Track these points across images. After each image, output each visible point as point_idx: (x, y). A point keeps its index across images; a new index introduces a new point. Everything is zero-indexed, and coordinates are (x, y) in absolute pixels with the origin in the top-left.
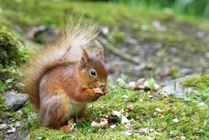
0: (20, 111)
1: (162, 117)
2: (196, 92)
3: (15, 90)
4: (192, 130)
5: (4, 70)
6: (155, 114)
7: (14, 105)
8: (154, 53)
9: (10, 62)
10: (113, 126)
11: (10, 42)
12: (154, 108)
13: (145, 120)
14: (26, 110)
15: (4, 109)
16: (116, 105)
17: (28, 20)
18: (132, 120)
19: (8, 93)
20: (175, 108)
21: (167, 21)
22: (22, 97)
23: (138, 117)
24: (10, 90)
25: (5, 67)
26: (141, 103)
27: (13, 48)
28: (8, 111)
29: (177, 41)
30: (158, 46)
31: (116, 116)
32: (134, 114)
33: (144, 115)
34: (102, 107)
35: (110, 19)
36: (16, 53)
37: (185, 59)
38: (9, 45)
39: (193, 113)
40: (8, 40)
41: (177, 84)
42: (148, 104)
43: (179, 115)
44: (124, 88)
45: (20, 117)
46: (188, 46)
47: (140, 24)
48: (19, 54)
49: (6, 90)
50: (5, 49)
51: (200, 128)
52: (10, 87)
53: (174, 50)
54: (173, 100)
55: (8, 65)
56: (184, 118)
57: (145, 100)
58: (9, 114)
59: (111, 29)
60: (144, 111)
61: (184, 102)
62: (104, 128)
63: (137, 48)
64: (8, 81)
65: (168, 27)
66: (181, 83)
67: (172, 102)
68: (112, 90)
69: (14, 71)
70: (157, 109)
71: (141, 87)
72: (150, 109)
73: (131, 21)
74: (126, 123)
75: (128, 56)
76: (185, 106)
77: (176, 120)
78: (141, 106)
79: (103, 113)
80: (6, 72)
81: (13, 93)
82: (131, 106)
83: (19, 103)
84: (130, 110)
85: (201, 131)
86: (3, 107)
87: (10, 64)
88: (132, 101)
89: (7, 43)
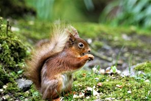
0: (27, 92)
1: (121, 90)
2: (144, 73)
3: (24, 78)
4: (140, 97)
5: (17, 65)
6: (116, 88)
7: (24, 88)
8: (122, 54)
9: (20, 60)
10: (88, 97)
11: (20, 46)
12: (116, 85)
13: (110, 93)
14: (32, 90)
15: (17, 91)
16: (91, 84)
17: (38, 36)
18: (101, 93)
19: (19, 80)
20: (129, 84)
21: (131, 34)
22: (29, 82)
23: (105, 91)
24: (21, 78)
25: (17, 63)
26: (107, 82)
27: (22, 50)
28: (20, 92)
29: (138, 46)
30: (125, 50)
31: (90, 91)
32: (102, 89)
33: (109, 89)
34: (81, 86)
35: (93, 34)
36: (25, 54)
37: (143, 58)
38: (20, 48)
39: (141, 87)
40: (19, 45)
41: (132, 69)
42: (112, 82)
43: (132, 88)
44: (97, 74)
45: (27, 95)
46: (145, 50)
47: (113, 36)
48: (27, 54)
49: (18, 78)
50: (17, 51)
51: (146, 96)
52: (21, 76)
53: (136, 52)
54: (128, 79)
55: (20, 61)
56: (135, 90)
57: (110, 80)
58: (20, 94)
59: (93, 40)
60: (109, 87)
61: (135, 80)
62: (82, 99)
63: (111, 52)
64: (19, 72)
65: (132, 38)
66: (134, 69)
67: (128, 81)
68: (89, 75)
69: (23, 65)
70: (117, 85)
71: (108, 72)
72: (113, 86)
73: (107, 34)
74: (96, 95)
75: (104, 57)
76: (136, 83)
77: (130, 92)
78: (107, 84)
79: (81, 90)
80: (18, 66)
81: (23, 80)
82: (100, 84)
83: (27, 86)
84: (99, 87)
85: (146, 98)
86: (17, 89)
87: (21, 61)
88: (101, 81)
89: (18, 47)
